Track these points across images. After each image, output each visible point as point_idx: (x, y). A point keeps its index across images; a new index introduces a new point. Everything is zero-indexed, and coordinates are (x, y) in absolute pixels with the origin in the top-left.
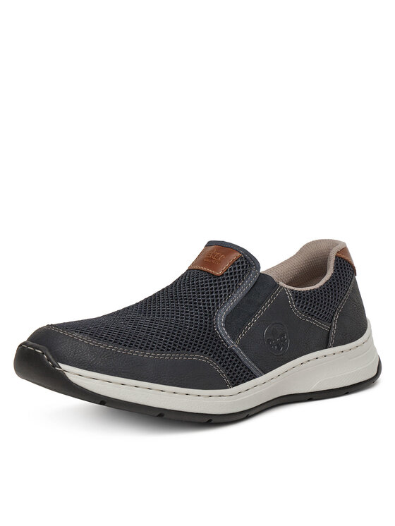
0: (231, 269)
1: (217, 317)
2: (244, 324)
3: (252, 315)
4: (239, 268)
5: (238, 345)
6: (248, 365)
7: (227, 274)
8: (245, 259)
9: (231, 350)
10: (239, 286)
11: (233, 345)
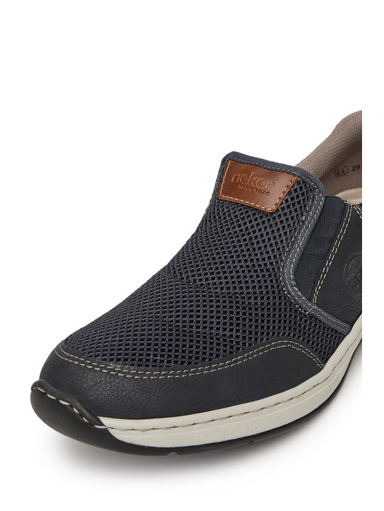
0: (287, 201)
1: (284, 273)
2: (319, 273)
3: (325, 257)
4: (298, 196)
5: (317, 304)
6: (333, 326)
7: (283, 208)
8: (304, 182)
9: (311, 316)
10: (302, 222)
11: (312, 308)
